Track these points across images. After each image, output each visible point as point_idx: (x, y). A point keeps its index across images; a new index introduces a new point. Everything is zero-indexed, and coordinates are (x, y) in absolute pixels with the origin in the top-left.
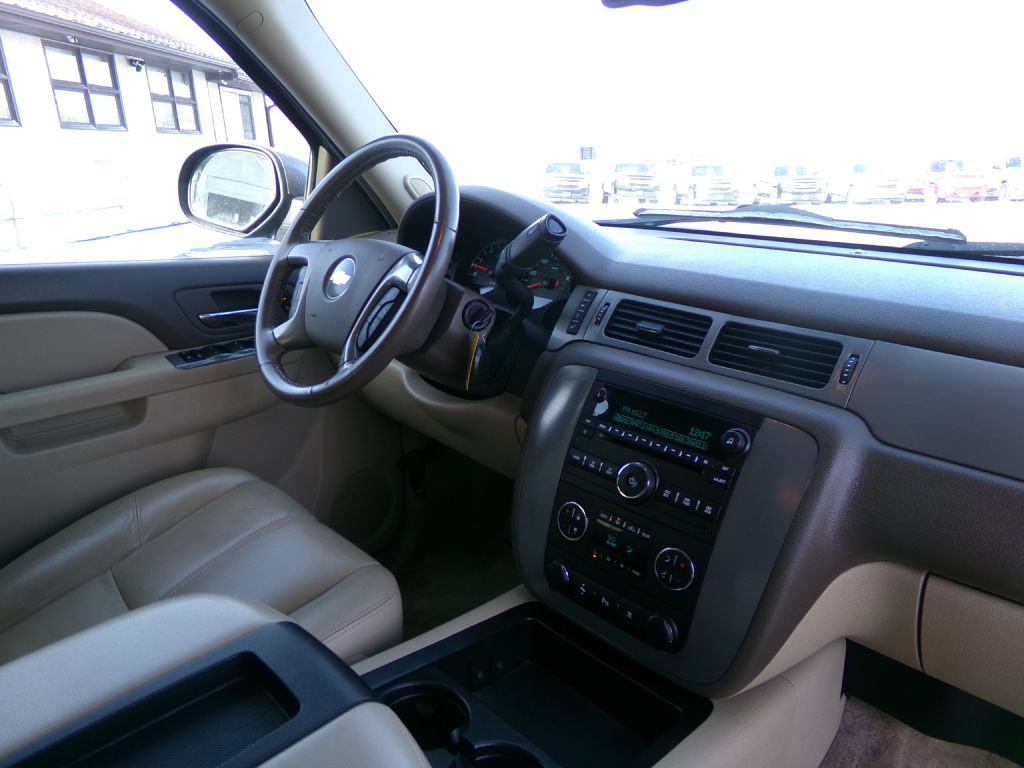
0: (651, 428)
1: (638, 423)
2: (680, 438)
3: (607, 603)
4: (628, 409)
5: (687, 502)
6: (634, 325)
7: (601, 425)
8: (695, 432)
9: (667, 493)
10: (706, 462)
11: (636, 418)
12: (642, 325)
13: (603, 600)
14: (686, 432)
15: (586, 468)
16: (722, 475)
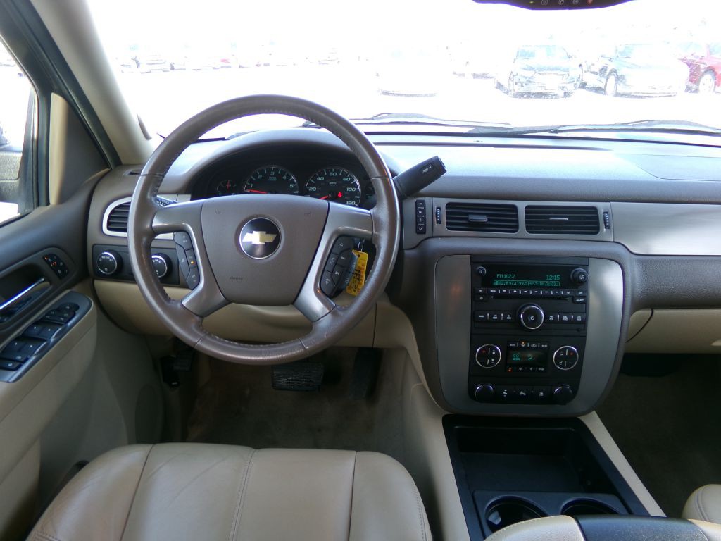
0: (521, 283)
1: (511, 283)
2: (542, 283)
3: (525, 394)
4: (501, 276)
5: (565, 318)
6: (467, 219)
7: (492, 291)
8: (550, 277)
9: (552, 318)
10: (568, 293)
11: (508, 279)
12: (472, 217)
13: (521, 393)
14: (544, 279)
15: (491, 321)
16: (581, 297)
